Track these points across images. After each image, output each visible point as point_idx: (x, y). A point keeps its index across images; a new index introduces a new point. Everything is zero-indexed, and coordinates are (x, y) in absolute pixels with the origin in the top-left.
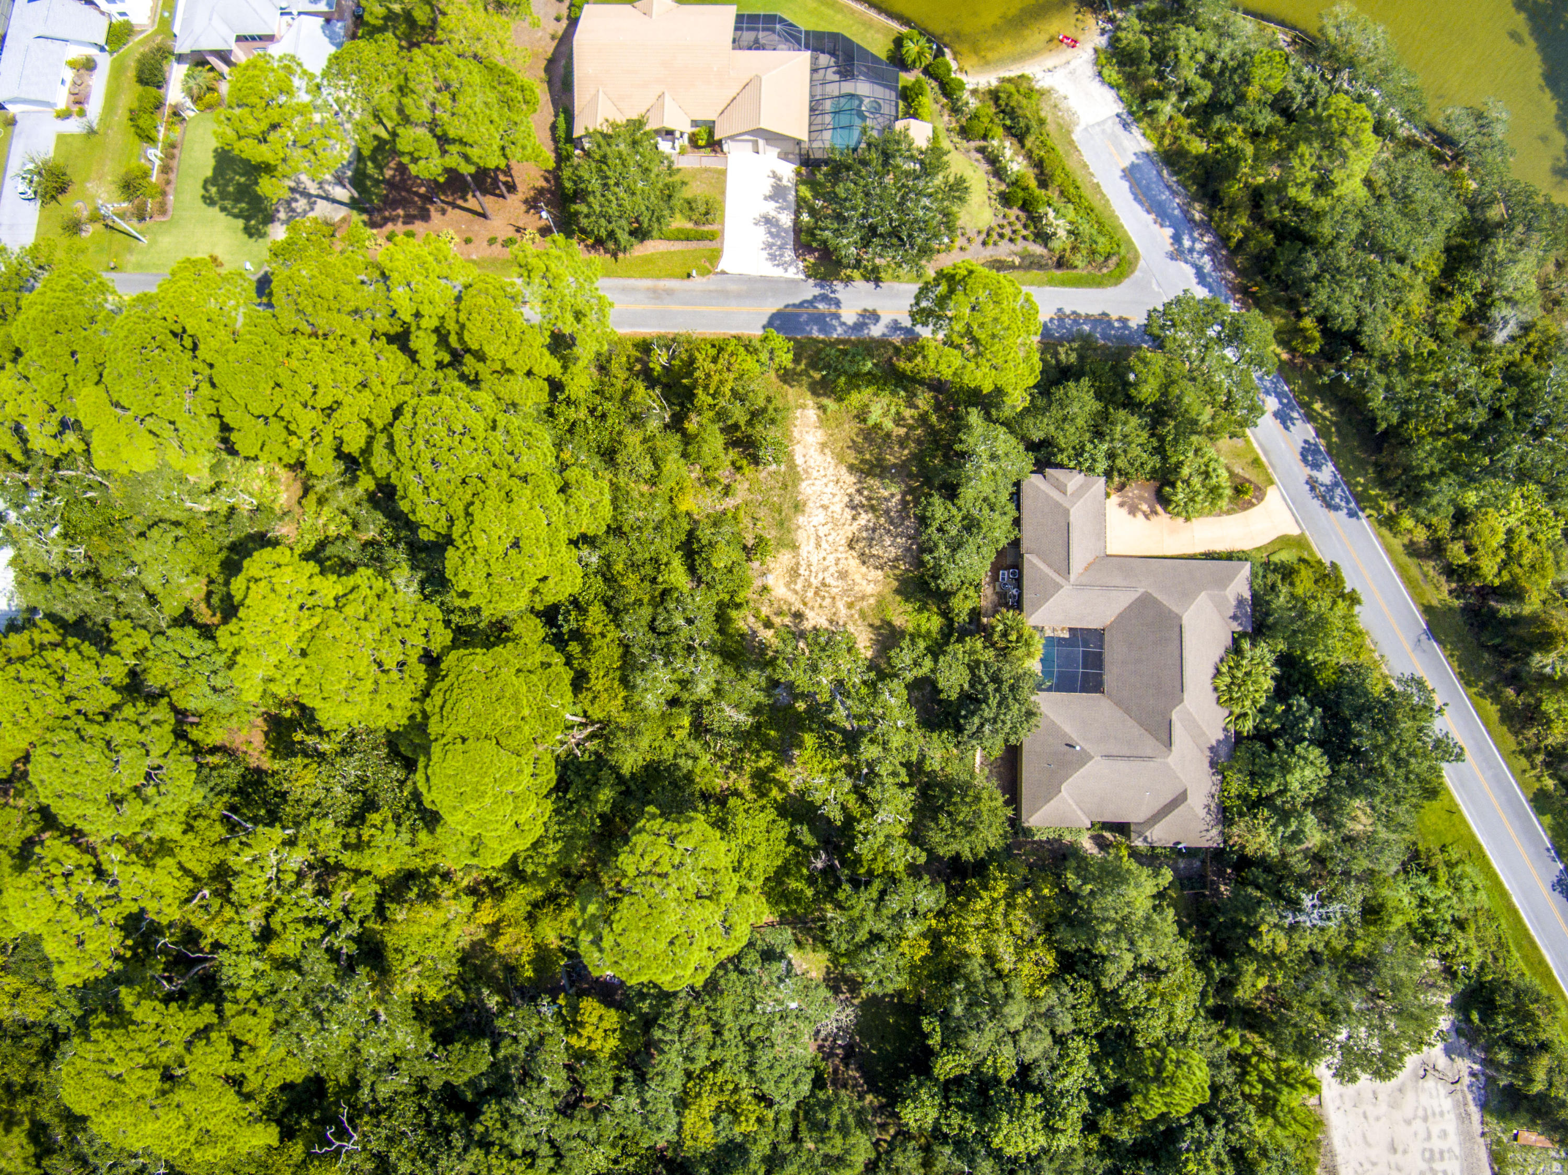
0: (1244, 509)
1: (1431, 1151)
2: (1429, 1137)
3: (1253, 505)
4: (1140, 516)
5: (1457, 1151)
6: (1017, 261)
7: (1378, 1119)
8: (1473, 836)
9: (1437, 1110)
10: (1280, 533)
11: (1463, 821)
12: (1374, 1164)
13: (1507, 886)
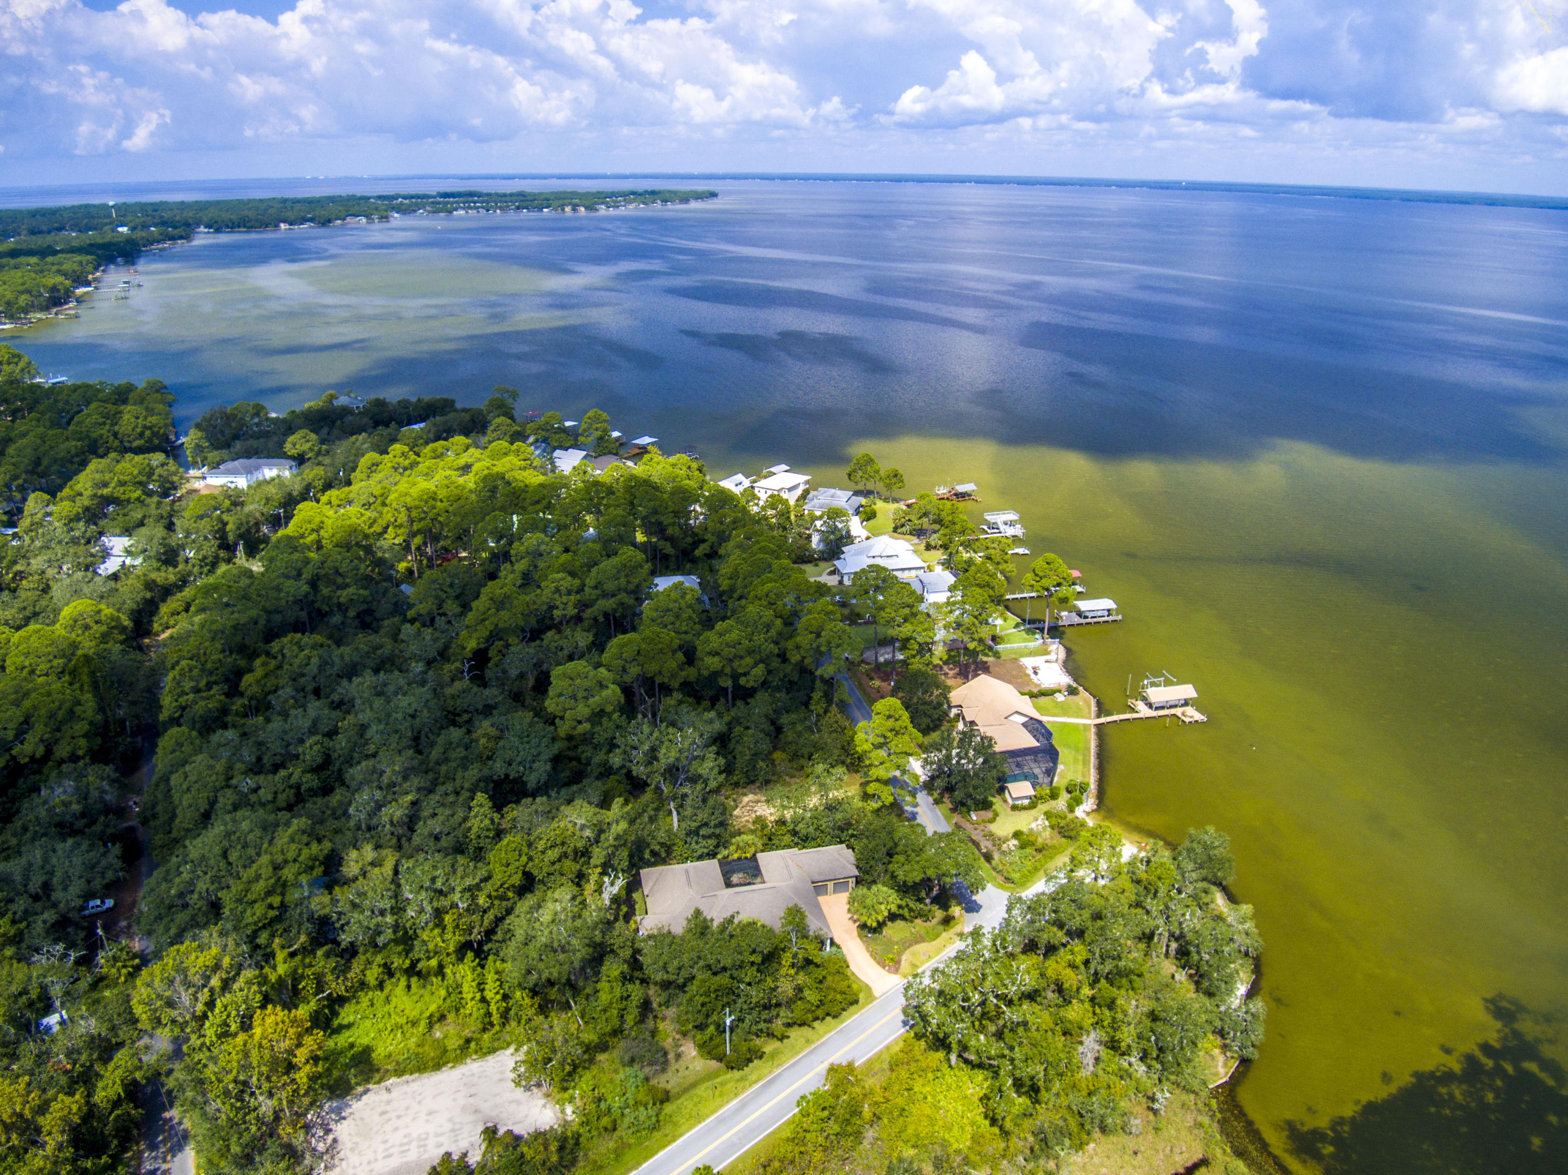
0: (878, 963)
1: (427, 1139)
2: (437, 1135)
3: (884, 967)
4: (849, 915)
5: (425, 1156)
6: (984, 850)
7: (454, 1100)
8: (681, 1135)
9: (459, 1138)
10: (870, 984)
11: (693, 1126)
12: (420, 1102)
13: (644, 1165)
